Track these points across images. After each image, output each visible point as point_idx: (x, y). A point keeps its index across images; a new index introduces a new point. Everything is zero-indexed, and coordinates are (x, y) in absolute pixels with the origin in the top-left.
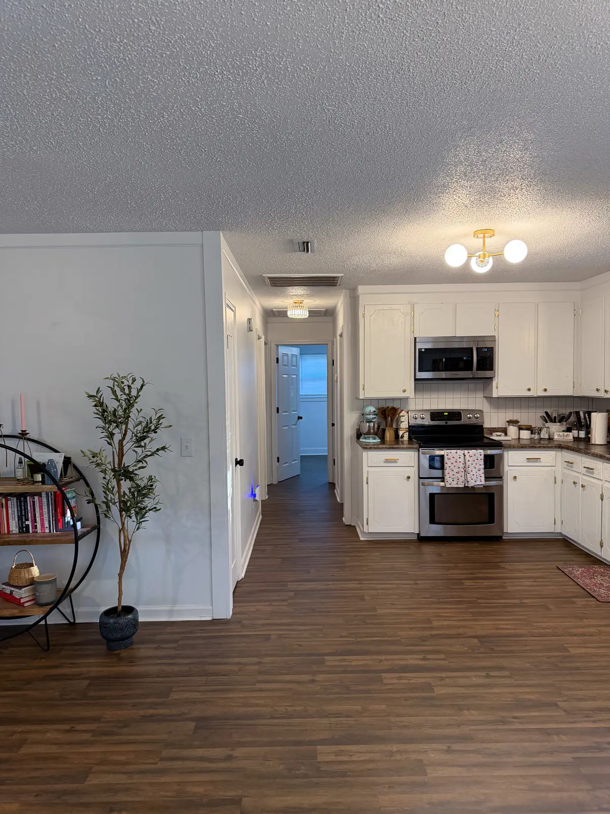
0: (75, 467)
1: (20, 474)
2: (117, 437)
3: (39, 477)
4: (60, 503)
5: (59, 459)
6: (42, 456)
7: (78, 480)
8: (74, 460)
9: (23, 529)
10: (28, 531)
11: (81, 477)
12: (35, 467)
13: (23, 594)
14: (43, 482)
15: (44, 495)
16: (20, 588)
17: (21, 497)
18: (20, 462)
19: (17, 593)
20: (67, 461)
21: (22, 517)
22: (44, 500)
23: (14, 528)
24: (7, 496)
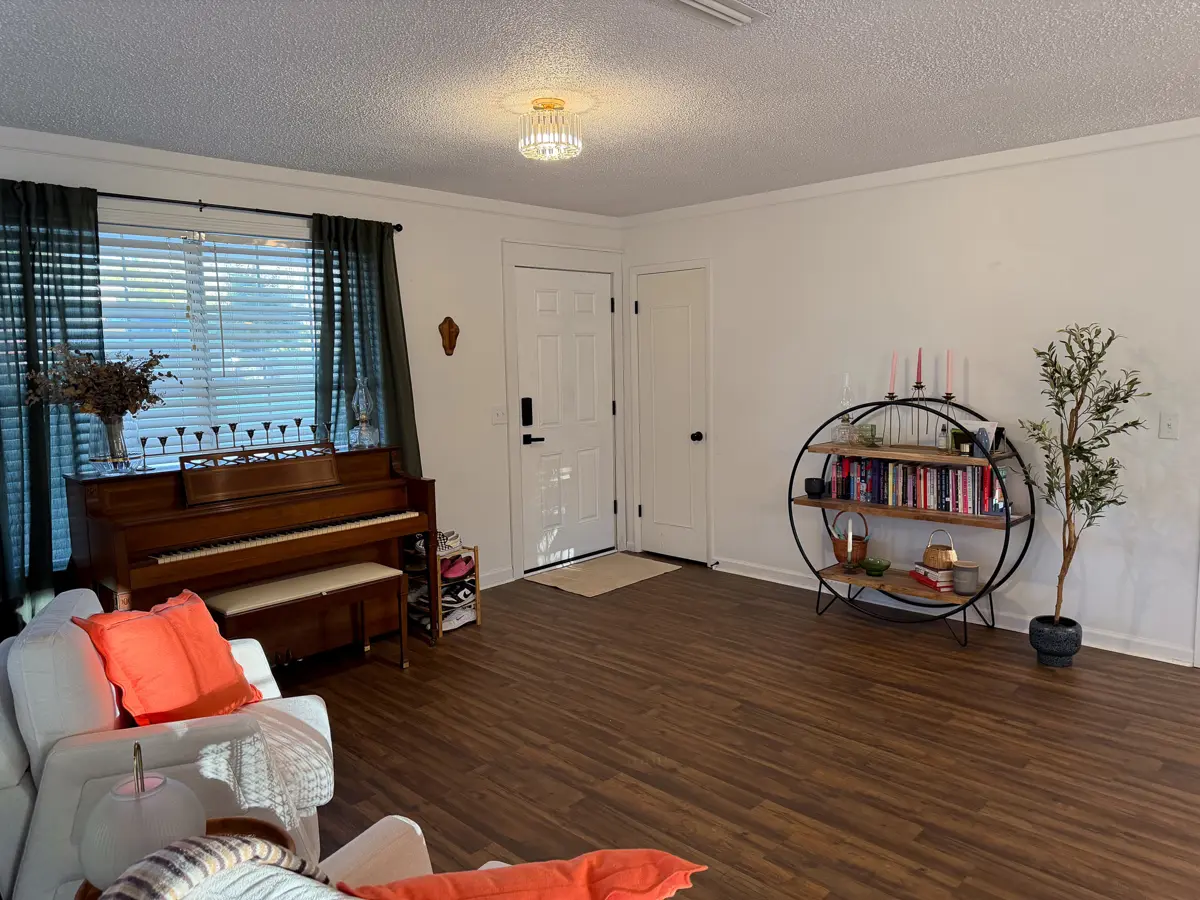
0: (1008, 442)
1: (942, 443)
2: (1070, 405)
3: (966, 448)
4: (987, 481)
5: (990, 429)
6: (972, 425)
7: (1010, 457)
8: (1008, 434)
9: (943, 506)
10: (947, 509)
11: (1015, 453)
12: (962, 436)
13: (940, 578)
14: (971, 454)
15: (969, 469)
16: (937, 570)
17: (943, 470)
18: (944, 430)
19: (933, 576)
20: (1000, 432)
21: (942, 492)
22: (970, 475)
23: (932, 502)
24: (926, 466)
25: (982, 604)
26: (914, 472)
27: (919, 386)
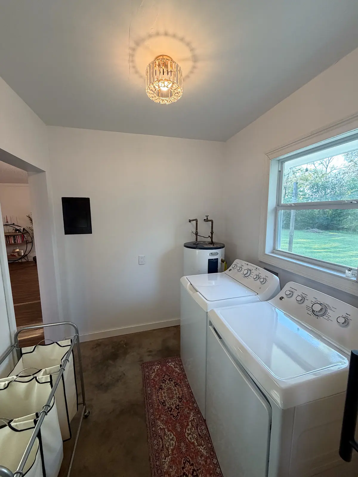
0: (26, 230)
1: (13, 232)
4: (23, 237)
5: (22, 229)
6: (18, 228)
7: (27, 233)
8: (25, 229)
9: (15, 242)
10: (16, 242)
11: (28, 232)
12: (16, 230)
13: (16, 254)
14: (19, 233)
15: (19, 235)
16: (15, 253)
17: (14, 236)
18: (13, 229)
19: (14, 254)
20: (24, 229)
21: (14, 240)
22: (19, 236)
23: (13, 242)
24: (11, 236)
25: (26, 258)
26: (8, 237)
27: (7, 222)
